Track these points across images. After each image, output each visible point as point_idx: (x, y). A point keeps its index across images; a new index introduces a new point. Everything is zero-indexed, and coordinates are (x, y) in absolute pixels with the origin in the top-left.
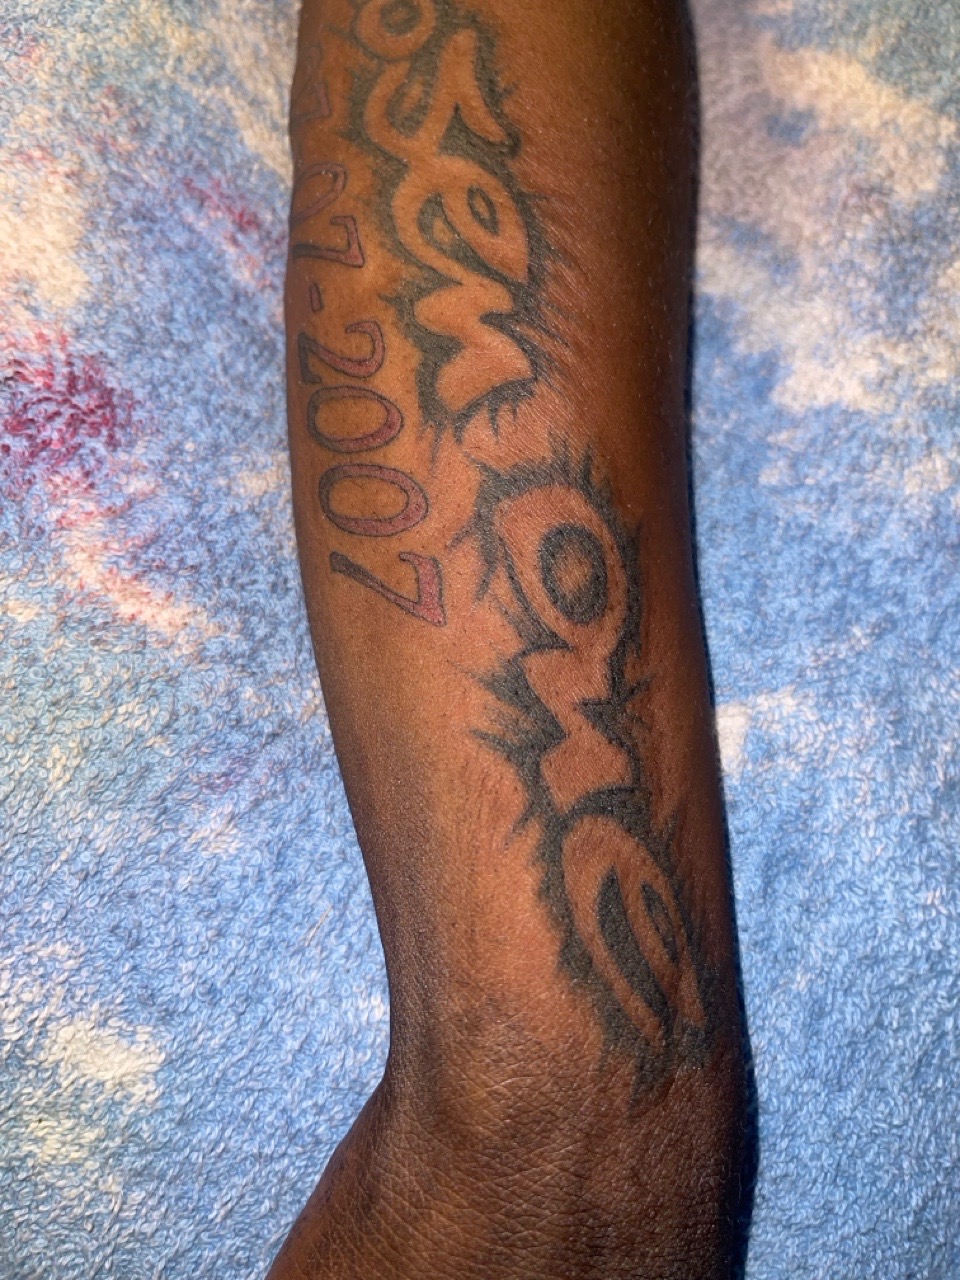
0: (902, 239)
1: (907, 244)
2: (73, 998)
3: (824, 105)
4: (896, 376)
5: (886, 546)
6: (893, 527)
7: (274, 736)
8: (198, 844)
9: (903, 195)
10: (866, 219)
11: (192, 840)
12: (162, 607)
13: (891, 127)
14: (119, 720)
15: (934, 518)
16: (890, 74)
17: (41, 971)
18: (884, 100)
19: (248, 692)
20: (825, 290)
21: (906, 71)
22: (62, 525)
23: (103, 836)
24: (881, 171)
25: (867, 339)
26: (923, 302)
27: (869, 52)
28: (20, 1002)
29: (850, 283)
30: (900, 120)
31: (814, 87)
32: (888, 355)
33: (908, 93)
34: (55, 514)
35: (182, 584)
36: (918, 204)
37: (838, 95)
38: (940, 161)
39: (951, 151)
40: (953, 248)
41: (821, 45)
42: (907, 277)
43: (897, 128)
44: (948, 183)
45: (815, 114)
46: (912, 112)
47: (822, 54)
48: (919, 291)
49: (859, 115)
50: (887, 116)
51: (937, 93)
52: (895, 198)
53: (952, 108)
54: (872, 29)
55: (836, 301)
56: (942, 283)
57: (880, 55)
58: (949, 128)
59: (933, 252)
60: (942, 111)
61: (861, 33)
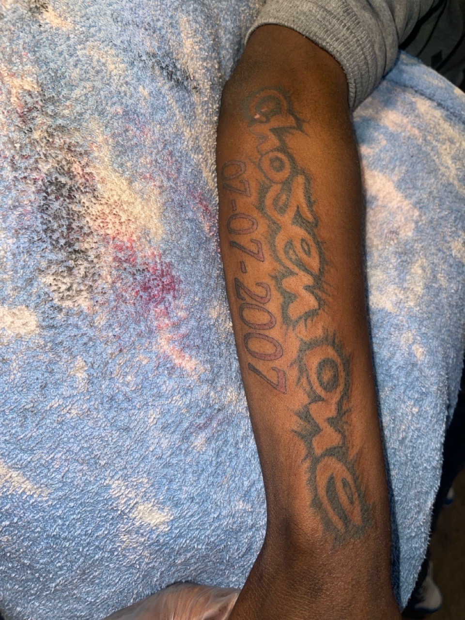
0: (402, 253)
1: (403, 255)
2: (145, 496)
3: (381, 195)
4: (400, 303)
5: (395, 361)
6: (398, 355)
7: (219, 410)
8: (194, 447)
9: (402, 235)
10: (392, 242)
11: (192, 446)
12: (188, 361)
13: (400, 209)
14: (173, 402)
15: (409, 354)
16: (401, 188)
17: (136, 487)
18: (399, 199)
19: (212, 393)
20: (381, 266)
21: (406, 188)
22: (159, 328)
23: (165, 443)
24: (395, 225)
25: (393, 287)
26: (408, 277)
27: (395, 178)
28: (126, 496)
29: (387, 265)
30: (403, 207)
31: (378, 187)
32: (398, 294)
33: (406, 197)
34: (155, 323)
35: (194, 353)
36: (407, 240)
37: (385, 193)
38: (413, 225)
39: (417, 222)
40: (416, 259)
41: (381, 171)
42: (404, 267)
43: (402, 210)
44: (415, 234)
45: (377, 198)
46: (406, 205)
47: (381, 175)
48: (406, 273)
49: (391, 202)
50: (399, 205)
51: (414, 199)
52: (400, 236)
53: (418, 206)
54: (397, 169)
55: (384, 271)
56: (413, 271)
57: (399, 180)
58: (417, 213)
59: (410, 259)
60: (415, 207)
61: (393, 169)
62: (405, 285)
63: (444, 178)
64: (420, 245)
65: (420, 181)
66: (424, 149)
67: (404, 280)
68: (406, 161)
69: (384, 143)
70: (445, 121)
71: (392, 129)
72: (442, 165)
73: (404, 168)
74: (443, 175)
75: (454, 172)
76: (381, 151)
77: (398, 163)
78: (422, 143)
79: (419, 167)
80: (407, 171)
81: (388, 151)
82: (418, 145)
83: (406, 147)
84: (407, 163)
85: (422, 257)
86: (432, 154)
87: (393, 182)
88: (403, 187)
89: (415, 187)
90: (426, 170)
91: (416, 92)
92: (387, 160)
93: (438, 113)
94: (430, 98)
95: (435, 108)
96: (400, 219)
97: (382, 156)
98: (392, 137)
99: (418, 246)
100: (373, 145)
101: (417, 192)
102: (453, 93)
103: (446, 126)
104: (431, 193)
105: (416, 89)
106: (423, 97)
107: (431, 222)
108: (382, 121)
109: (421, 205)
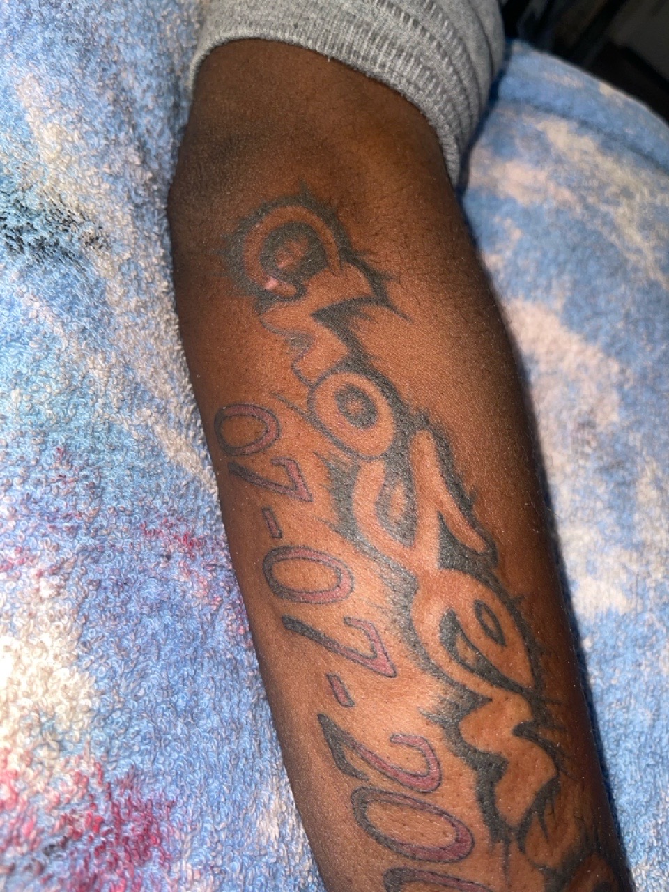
1: (615, 470)
3: (541, 349)
10: (587, 450)
13: (583, 369)
16: (572, 323)
18: (575, 347)
21: (581, 320)
24: (585, 408)
26: (637, 517)
27: (558, 305)
30: (587, 363)
33: (587, 338)
36: (613, 434)
37: (547, 342)
38: (615, 397)
39: (620, 386)
40: (639, 468)
41: (527, 297)
42: (623, 499)
43: (586, 369)
44: (624, 413)
45: (535, 357)
46: (593, 355)
47: (528, 305)
48: (631, 508)
49: (561, 359)
50: (579, 359)
51: (603, 339)
52: (599, 429)
53: (613, 351)
54: (554, 283)
55: (588, 521)
56: (641, 498)
57: (565, 308)
58: (615, 367)
59: (631, 474)
60: (609, 355)
61: (548, 288)
62: (638, 537)
63: (640, 275)
64: (639, 436)
65: (602, 296)
66: (590, 227)
67: (631, 528)
68: (566, 262)
69: (517, 234)
70: (604, 154)
71: (523, 200)
72: (628, 249)
73: (566, 277)
74: (636, 270)
75: (650, 256)
76: (516, 254)
77: (553, 271)
78: (583, 216)
79: (593, 267)
80: (575, 283)
81: (528, 250)
82: (577, 222)
83: (558, 233)
84: (569, 267)
85: (648, 459)
86: (605, 231)
87: (556, 313)
88: (576, 318)
89: (597, 314)
90: (606, 271)
91: (537, 108)
92: (532, 270)
93: (588, 143)
94: (565, 115)
95: (579, 133)
96: (589, 389)
97: (520, 262)
98: (529, 217)
99: (635, 439)
100: (498, 246)
101: (602, 321)
102: (600, 94)
103: (607, 163)
104: (627, 315)
105: (536, 103)
106: (552, 117)
107: (644, 377)
108: (500, 188)
109: (619, 346)
